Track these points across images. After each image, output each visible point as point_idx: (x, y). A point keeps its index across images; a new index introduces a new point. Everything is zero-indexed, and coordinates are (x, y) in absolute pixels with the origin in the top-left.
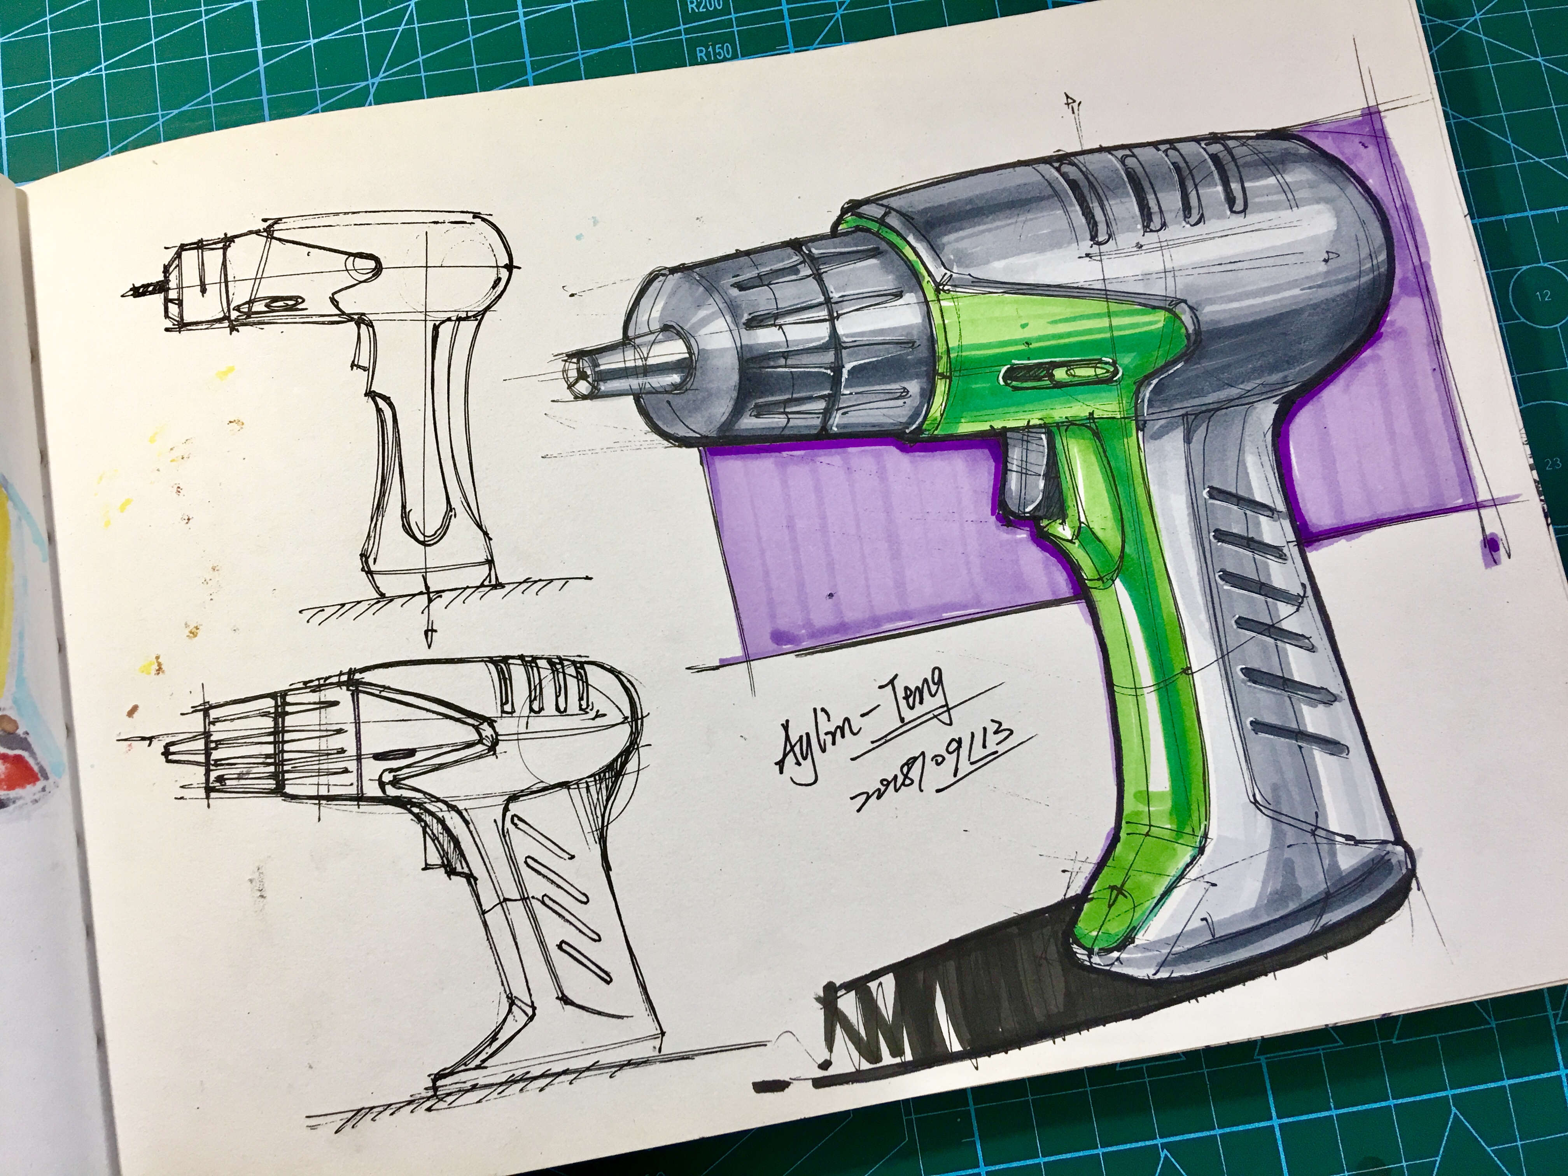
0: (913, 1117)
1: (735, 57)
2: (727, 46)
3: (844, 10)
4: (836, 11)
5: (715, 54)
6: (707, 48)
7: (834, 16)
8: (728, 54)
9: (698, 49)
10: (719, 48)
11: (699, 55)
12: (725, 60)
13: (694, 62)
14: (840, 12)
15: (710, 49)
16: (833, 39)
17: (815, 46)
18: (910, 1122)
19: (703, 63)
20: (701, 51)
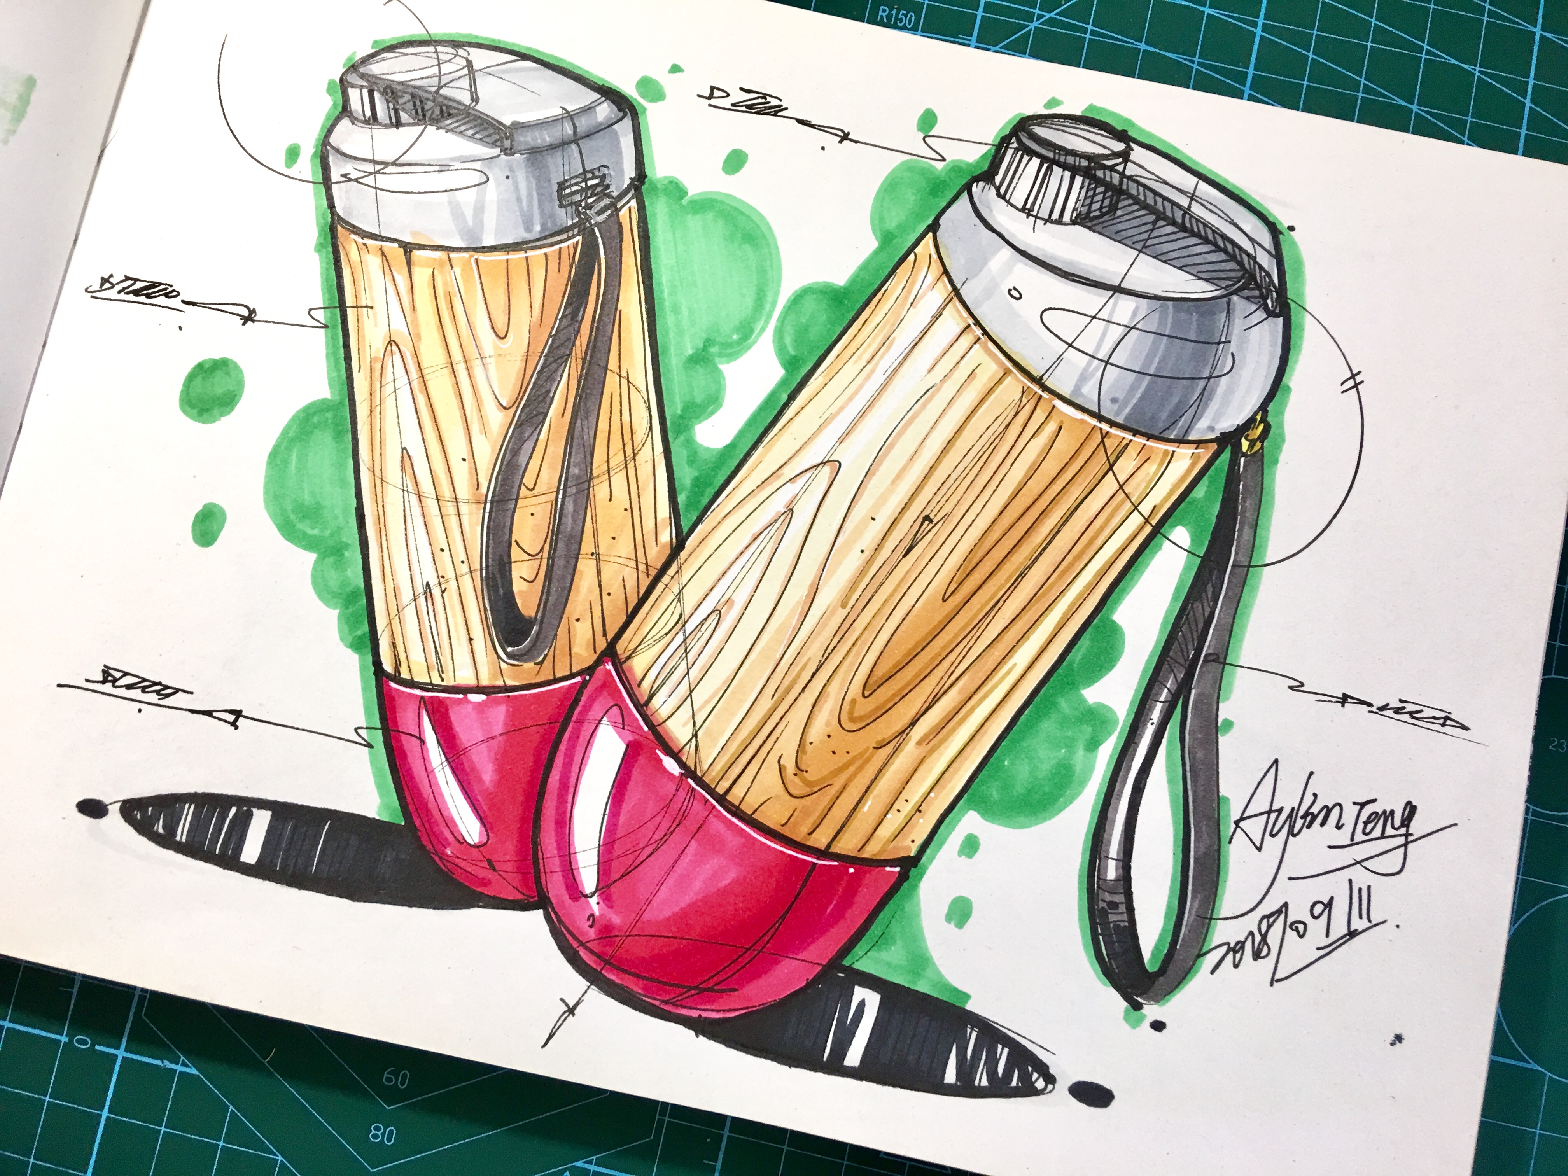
0: (667, 1119)
1: (914, 29)
2: (911, 16)
3: (1040, 24)
4: (1032, 22)
5: (897, 19)
6: (890, 11)
7: (1028, 26)
8: (910, 24)
9: (882, 7)
10: (903, 14)
11: (881, 13)
12: (904, 28)
13: (873, 21)
14: (1035, 24)
15: (894, 12)
16: (1018, 49)
17: (997, 48)
18: (661, 1122)
19: (881, 24)
20: (884, 11)
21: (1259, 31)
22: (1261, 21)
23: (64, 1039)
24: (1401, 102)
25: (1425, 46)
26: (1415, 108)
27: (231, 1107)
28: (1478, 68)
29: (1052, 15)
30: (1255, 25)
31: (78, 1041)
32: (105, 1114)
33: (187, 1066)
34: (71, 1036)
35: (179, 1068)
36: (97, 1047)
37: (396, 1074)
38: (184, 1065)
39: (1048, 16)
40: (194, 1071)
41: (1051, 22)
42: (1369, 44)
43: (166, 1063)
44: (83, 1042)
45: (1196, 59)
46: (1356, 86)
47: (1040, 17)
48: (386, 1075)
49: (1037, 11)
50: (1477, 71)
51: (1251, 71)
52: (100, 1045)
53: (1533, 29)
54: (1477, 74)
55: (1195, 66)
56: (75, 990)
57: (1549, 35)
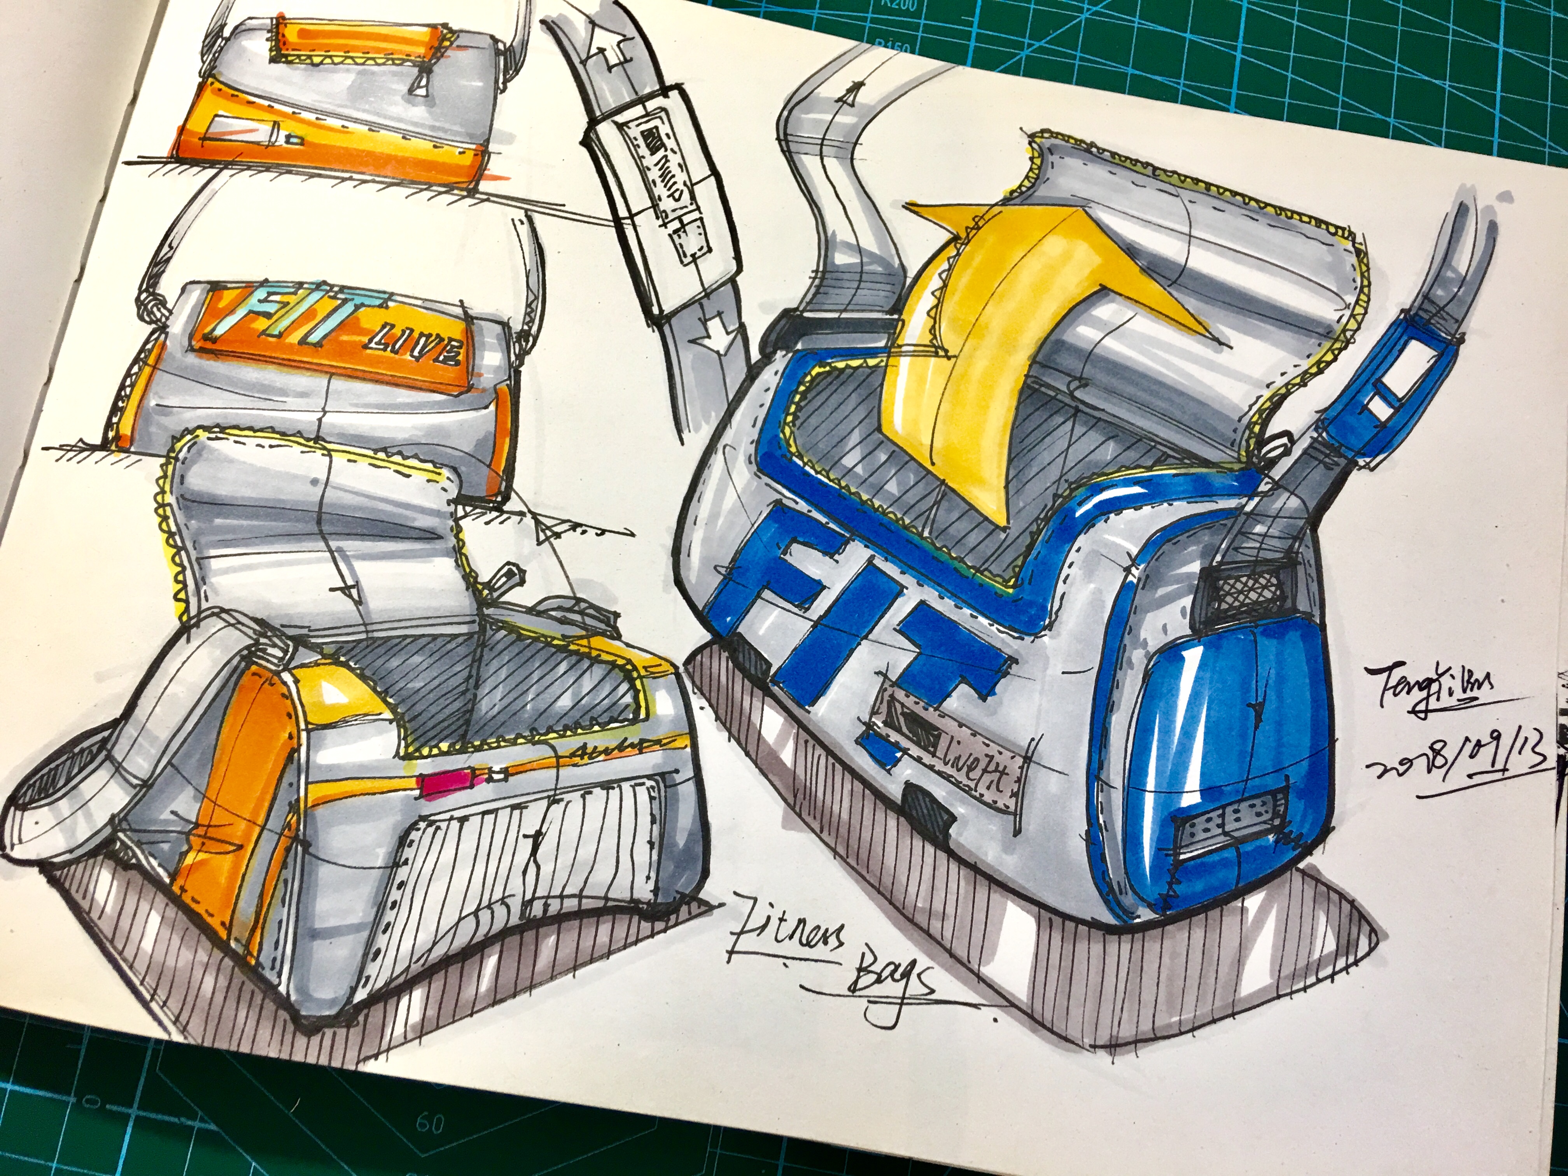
21: (1239, 55)
22: (1240, 44)
23: (72, 1100)
24: (1378, 116)
25: (1397, 65)
26: (1392, 121)
27: (254, 1164)
28: (1448, 83)
29: (1042, 43)
30: (1235, 48)
31: (87, 1101)
33: (206, 1122)
34: (79, 1096)
35: (197, 1124)
36: (108, 1106)
37: (430, 1119)
38: (202, 1120)
39: (1037, 44)
40: (213, 1127)
41: (1041, 50)
42: (1344, 64)
43: (183, 1120)
44: (92, 1102)
45: (1182, 81)
46: (1336, 102)
47: (1030, 45)
48: (419, 1120)
49: (1027, 41)
50: (1447, 85)
51: (1234, 91)
52: (111, 1103)
53: (1495, 45)
54: (1448, 88)
55: (1181, 86)
56: (84, 1045)
57: (1510, 51)
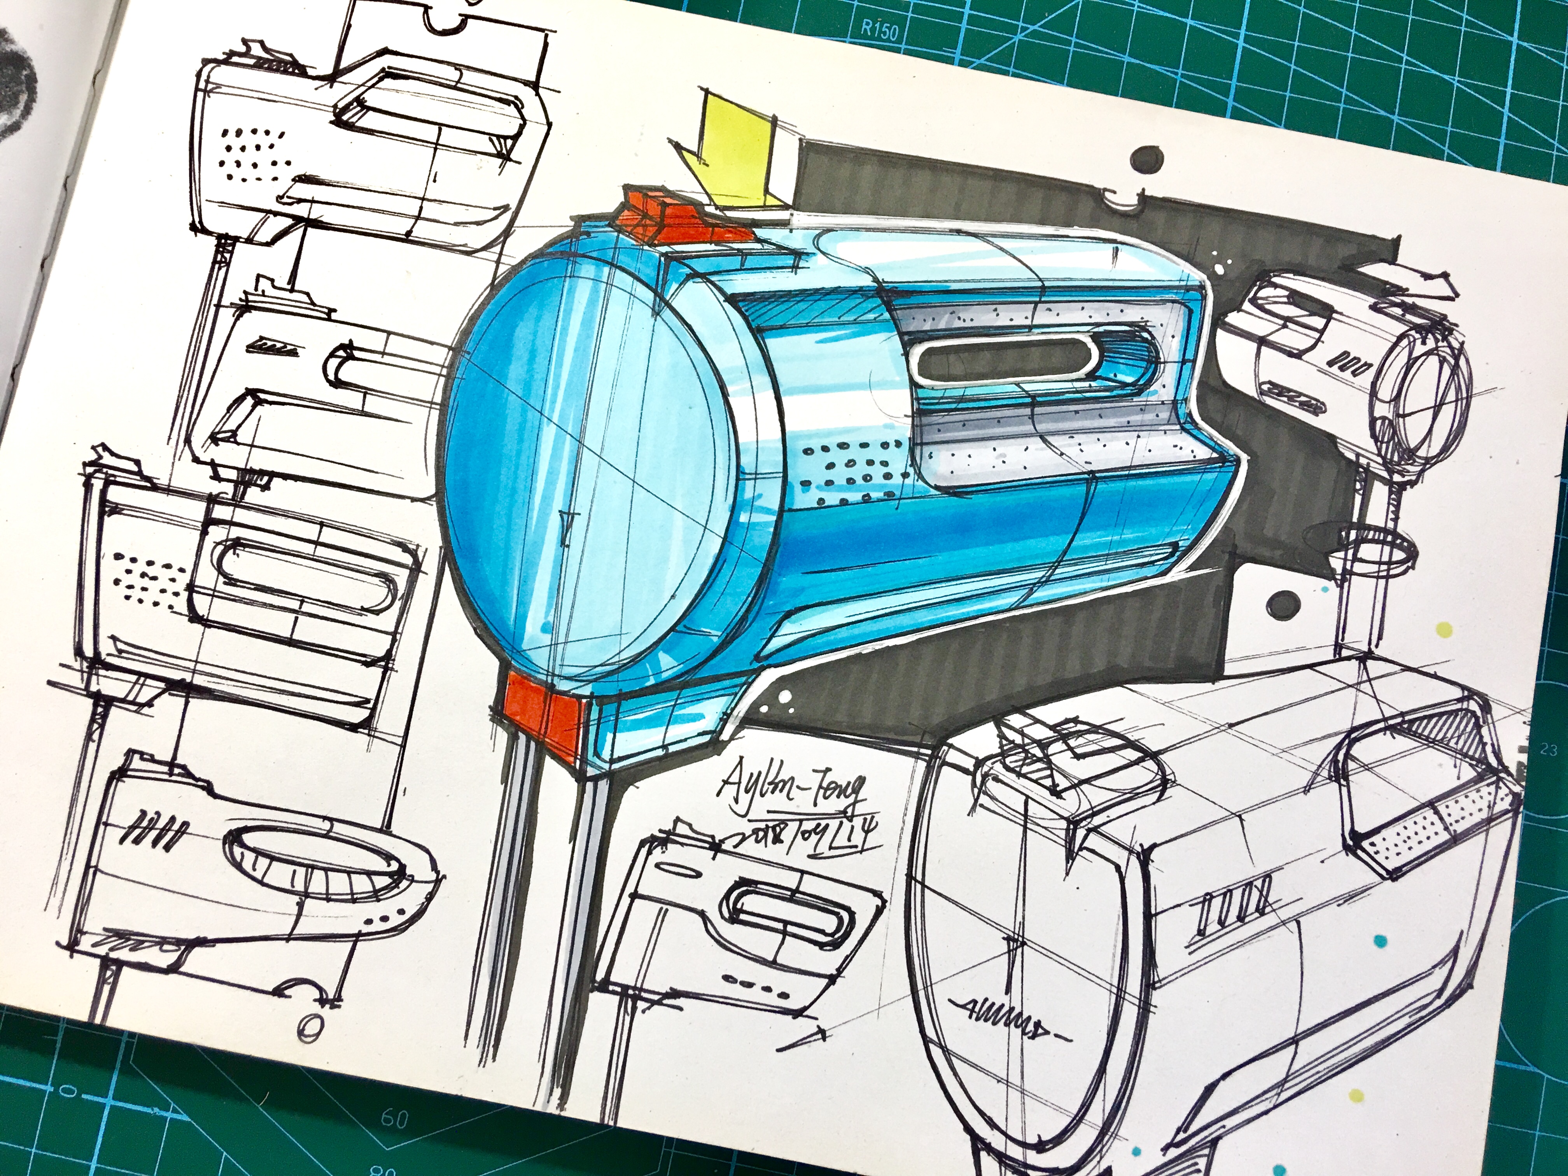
21: (1241, 43)
22: (1243, 32)
23: (49, 1088)
24: (1382, 113)
25: (1405, 57)
26: (1396, 118)
27: (225, 1153)
28: (1457, 78)
29: (1036, 27)
30: (1237, 36)
31: (64, 1090)
32: (94, 1165)
33: (179, 1113)
34: (56, 1084)
35: (169, 1115)
36: (84, 1096)
37: (394, 1114)
38: (175, 1111)
39: (1032, 28)
40: (185, 1118)
41: (1034, 34)
42: (1350, 55)
43: (156, 1110)
44: (69, 1092)
45: (1180, 71)
46: (1337, 97)
47: (1024, 29)
48: (384, 1116)
49: (1021, 24)
50: (1455, 80)
51: (1234, 82)
52: (87, 1093)
53: (1510, 38)
54: (1456, 84)
55: (1179, 78)
56: (59, 1038)
57: (1525, 44)
